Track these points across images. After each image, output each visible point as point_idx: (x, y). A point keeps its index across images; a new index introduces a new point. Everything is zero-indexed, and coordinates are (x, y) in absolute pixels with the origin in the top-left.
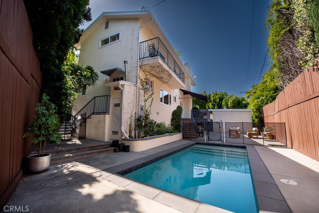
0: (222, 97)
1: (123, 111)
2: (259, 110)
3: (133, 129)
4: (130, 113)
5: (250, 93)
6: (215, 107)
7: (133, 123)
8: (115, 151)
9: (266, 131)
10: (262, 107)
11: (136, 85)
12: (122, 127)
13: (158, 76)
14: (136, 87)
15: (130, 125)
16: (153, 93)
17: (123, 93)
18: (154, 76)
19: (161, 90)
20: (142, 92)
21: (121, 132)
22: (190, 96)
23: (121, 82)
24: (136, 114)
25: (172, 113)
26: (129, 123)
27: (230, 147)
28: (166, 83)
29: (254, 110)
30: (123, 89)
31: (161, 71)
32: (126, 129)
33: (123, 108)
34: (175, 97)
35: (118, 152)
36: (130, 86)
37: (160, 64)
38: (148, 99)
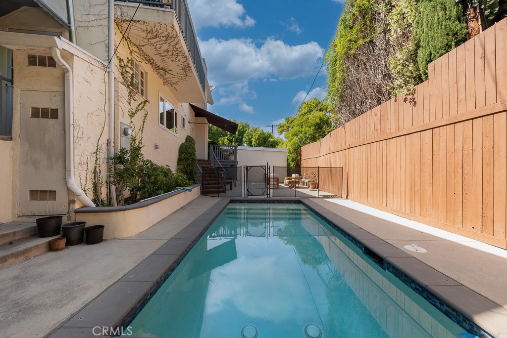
0: (242, 129)
1: (73, 133)
2: (297, 151)
3: (104, 181)
4: (94, 140)
5: (283, 127)
6: (231, 144)
7: (103, 168)
8: (52, 248)
9: (306, 178)
10: (301, 147)
11: (108, 70)
12: (73, 178)
13: (159, 63)
14: (107, 74)
15: (95, 172)
16: (146, 101)
17: (71, 78)
18: (149, 61)
19: (162, 100)
20: (124, 91)
21: (69, 191)
22: (205, 120)
23: (62, 43)
24: (108, 143)
25: (180, 149)
26: (91, 167)
27: (280, 203)
28: (172, 84)
29: (292, 151)
30: (68, 66)
31: (170, 53)
32: (84, 183)
33: (71, 123)
34: (184, 119)
35: (63, 249)
36: (91, 66)
37: (174, 33)
38: (136, 111)
